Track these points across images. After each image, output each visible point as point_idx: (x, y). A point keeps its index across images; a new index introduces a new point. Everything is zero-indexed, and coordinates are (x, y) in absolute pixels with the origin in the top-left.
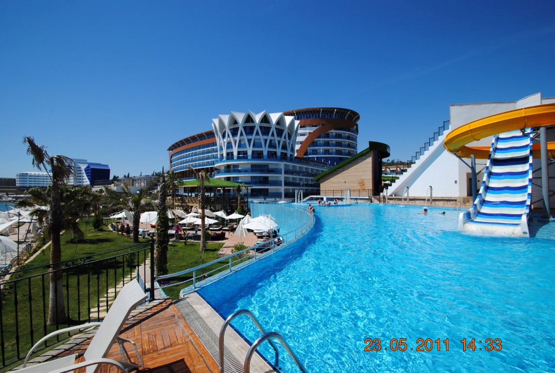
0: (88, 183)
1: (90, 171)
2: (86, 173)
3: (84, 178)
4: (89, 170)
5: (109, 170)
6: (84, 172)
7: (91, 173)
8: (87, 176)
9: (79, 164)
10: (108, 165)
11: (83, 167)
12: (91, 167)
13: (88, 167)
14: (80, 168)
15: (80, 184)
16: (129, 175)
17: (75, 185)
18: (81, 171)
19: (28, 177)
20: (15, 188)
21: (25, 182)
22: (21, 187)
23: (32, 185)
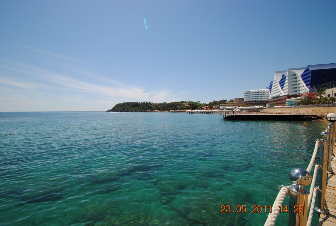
0: (308, 90)
1: (310, 75)
2: (303, 79)
4: (308, 73)
6: (300, 78)
7: (312, 77)
8: (305, 82)
9: (294, 71)
11: (299, 73)
12: (311, 69)
14: (295, 75)
15: (297, 92)
17: (290, 95)
18: (296, 78)
19: (251, 94)
20: (243, 103)
21: (249, 98)
22: (246, 102)
23: (254, 100)
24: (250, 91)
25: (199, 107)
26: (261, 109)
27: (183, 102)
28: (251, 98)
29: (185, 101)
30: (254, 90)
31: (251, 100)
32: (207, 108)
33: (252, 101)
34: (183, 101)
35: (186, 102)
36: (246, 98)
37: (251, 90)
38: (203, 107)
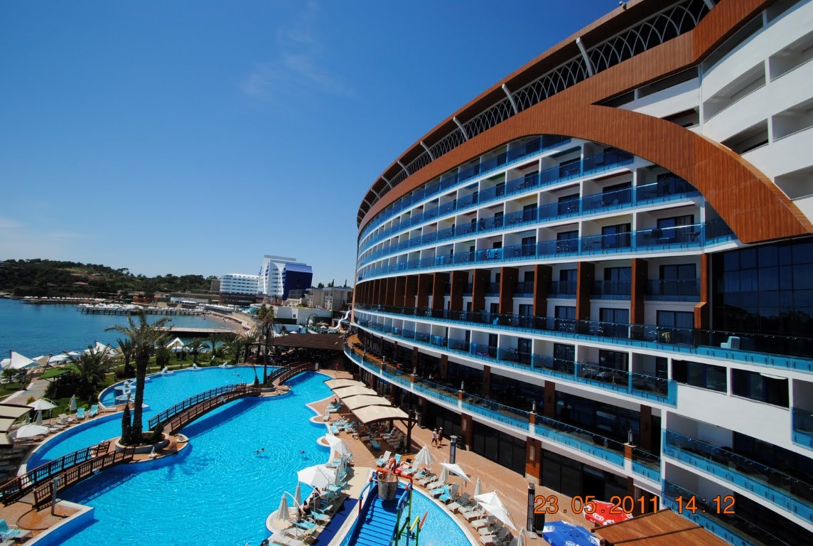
0: (282, 293)
1: (286, 275)
2: (282, 278)
3: (279, 285)
5: (311, 275)
6: (280, 276)
7: (286, 278)
8: (283, 282)
9: (275, 264)
10: (310, 267)
11: (281, 268)
12: (288, 268)
13: (285, 269)
14: (277, 270)
15: (275, 293)
16: (333, 283)
17: (269, 295)
18: (277, 274)
19: (232, 281)
20: (218, 294)
21: (228, 287)
22: (223, 293)
23: (236, 291)
24: (231, 276)
25: (119, 292)
26: (230, 312)
27: (70, 265)
28: (231, 287)
29: (76, 262)
30: (238, 275)
31: (230, 291)
32: (140, 296)
33: (233, 293)
34: (69, 262)
35: (79, 265)
36: (224, 287)
37: (234, 275)
38: (130, 294)
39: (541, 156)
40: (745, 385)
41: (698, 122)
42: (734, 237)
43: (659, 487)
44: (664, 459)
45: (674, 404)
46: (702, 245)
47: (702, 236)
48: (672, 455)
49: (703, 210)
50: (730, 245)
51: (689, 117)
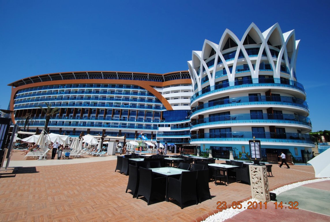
39: (139, 90)
40: (166, 126)
41: (162, 94)
42: (166, 109)
43: (156, 141)
44: (157, 137)
45: (158, 130)
46: (161, 110)
47: (162, 109)
48: (158, 137)
49: (162, 105)
50: (165, 110)
51: (161, 93)
